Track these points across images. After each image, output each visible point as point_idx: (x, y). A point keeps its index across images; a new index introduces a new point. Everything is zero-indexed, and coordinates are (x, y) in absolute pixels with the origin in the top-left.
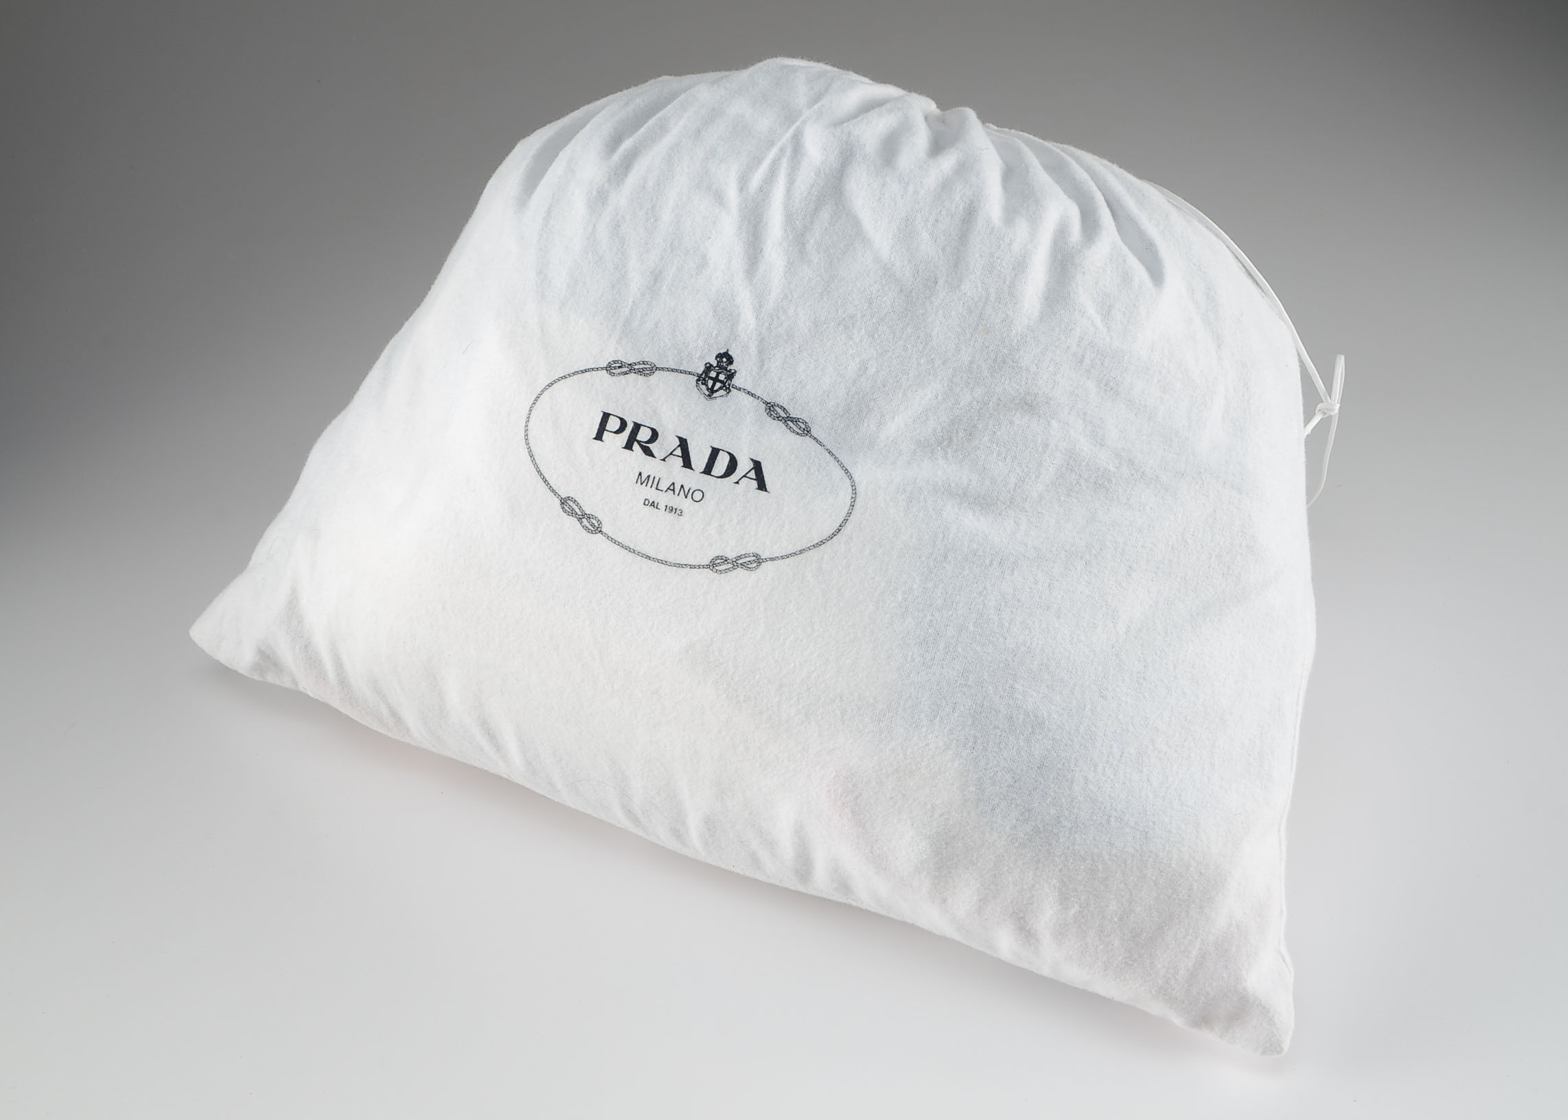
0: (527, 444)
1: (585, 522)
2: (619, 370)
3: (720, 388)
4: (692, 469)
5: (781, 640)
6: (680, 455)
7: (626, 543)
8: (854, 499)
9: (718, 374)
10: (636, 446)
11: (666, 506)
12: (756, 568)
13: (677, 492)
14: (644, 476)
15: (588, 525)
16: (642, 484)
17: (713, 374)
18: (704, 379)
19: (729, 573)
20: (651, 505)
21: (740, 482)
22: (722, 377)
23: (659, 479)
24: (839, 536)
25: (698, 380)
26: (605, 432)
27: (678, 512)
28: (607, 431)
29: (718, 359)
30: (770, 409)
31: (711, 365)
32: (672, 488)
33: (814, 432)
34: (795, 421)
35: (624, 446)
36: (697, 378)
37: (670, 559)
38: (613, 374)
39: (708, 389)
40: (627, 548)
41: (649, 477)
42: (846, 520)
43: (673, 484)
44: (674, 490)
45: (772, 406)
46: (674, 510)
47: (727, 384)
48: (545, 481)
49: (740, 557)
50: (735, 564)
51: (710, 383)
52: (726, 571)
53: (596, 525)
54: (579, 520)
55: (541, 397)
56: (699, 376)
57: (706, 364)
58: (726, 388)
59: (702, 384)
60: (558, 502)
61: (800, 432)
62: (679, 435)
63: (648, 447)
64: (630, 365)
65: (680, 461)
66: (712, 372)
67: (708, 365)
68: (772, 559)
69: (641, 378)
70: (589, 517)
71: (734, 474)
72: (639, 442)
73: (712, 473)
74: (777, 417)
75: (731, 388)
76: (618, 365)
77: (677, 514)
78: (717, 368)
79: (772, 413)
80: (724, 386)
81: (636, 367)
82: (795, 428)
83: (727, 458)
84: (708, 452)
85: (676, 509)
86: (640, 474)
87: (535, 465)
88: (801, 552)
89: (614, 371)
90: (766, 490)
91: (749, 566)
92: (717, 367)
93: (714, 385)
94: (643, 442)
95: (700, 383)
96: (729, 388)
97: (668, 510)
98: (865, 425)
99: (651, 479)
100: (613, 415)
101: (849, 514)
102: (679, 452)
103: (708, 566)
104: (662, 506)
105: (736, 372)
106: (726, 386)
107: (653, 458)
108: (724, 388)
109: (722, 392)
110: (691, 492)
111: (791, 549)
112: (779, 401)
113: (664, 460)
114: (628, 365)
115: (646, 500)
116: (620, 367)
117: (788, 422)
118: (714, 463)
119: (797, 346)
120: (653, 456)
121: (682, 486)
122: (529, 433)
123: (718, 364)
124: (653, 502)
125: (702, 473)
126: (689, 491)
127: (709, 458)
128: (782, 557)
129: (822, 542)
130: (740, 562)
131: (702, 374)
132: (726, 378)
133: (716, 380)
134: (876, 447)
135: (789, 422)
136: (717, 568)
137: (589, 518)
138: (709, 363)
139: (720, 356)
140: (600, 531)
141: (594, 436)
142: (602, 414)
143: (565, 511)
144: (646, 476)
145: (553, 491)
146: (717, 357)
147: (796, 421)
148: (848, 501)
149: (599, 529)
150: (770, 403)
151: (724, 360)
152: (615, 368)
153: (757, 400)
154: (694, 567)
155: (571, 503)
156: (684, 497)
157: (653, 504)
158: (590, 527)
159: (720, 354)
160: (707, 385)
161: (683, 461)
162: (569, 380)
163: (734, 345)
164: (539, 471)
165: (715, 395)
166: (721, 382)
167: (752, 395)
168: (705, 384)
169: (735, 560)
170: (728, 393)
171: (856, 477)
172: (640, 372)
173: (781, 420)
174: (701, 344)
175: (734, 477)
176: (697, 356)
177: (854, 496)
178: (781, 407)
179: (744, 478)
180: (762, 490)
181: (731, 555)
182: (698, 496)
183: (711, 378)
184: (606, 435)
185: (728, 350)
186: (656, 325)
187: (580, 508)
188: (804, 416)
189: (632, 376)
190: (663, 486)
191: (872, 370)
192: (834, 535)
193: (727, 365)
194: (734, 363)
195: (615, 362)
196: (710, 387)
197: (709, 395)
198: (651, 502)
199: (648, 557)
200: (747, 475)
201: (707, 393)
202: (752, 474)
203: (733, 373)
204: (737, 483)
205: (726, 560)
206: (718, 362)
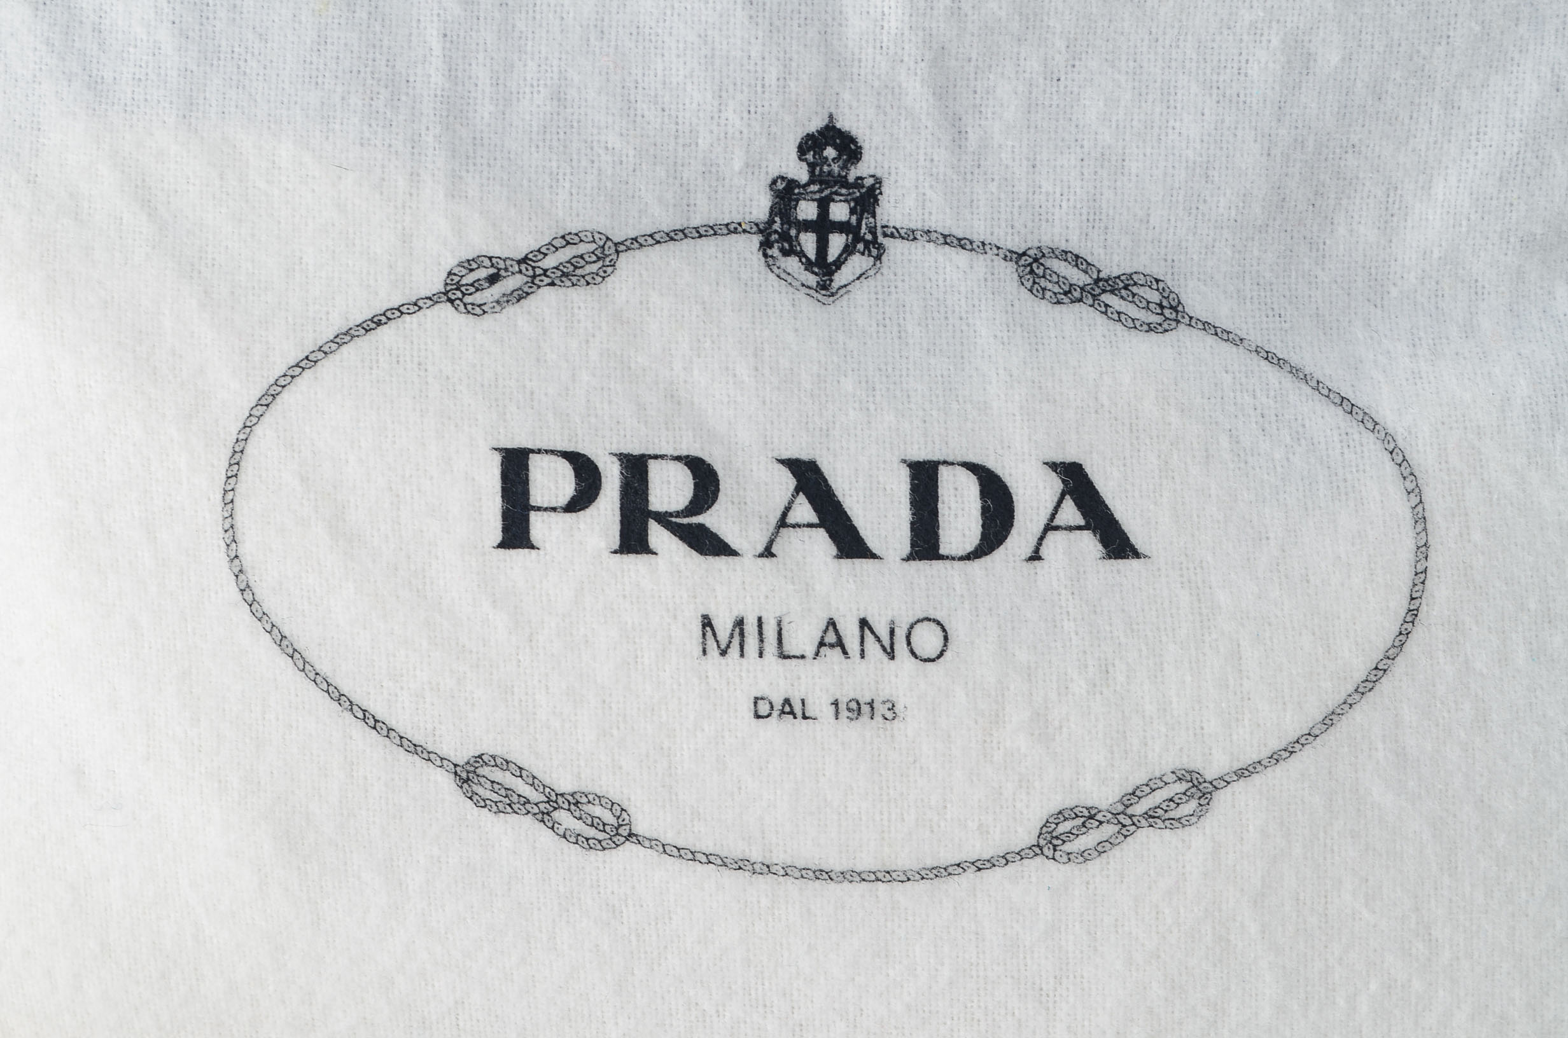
0: (262, 616)
1: (564, 818)
2: (497, 290)
3: (848, 250)
4: (874, 556)
5: (1341, 1002)
6: (813, 518)
7: (735, 848)
8: (1415, 492)
9: (824, 205)
10: (658, 535)
11: (836, 704)
12: (1197, 816)
13: (852, 644)
14: (724, 627)
15: (578, 826)
16: (724, 653)
17: (807, 210)
18: (784, 236)
19: (1116, 851)
20: (783, 712)
21: (1043, 552)
22: (839, 211)
23: (779, 623)
24: (1419, 634)
25: (766, 245)
26: (534, 517)
27: (880, 709)
28: (539, 509)
29: (810, 156)
30: (1032, 272)
31: (792, 184)
32: (831, 638)
33: (1194, 304)
34: (1123, 285)
35: (616, 546)
36: (760, 237)
37: (904, 860)
38: (480, 310)
39: (809, 265)
40: (740, 865)
41: (740, 623)
42: (1421, 576)
43: (832, 623)
44: (840, 644)
45: (1036, 260)
46: (866, 709)
47: (864, 230)
48: (376, 724)
49: (1134, 794)
50: (1128, 822)
51: (808, 242)
52: (1100, 849)
53: (608, 817)
54: (544, 817)
55: (250, 449)
56: (764, 230)
57: (774, 182)
58: (867, 244)
59: (786, 253)
60: (444, 781)
61: (1155, 319)
62: (786, 455)
63: (701, 527)
64: (524, 260)
65: (820, 543)
66: (803, 204)
67: (780, 185)
68: (1243, 773)
69: (578, 296)
70: (574, 802)
71: (1014, 531)
72: (663, 519)
73: (942, 551)
74: (1066, 293)
75: (881, 239)
76: (482, 273)
77: (878, 718)
78: (814, 188)
79: (1043, 282)
80: (858, 238)
81: (549, 262)
82: (1132, 311)
83: (970, 487)
84: (901, 485)
85: (871, 704)
86: (707, 623)
87: (316, 678)
88: (1329, 720)
89: (478, 298)
90: (1137, 555)
91: (1171, 814)
92: (811, 182)
93: (822, 246)
94: (678, 514)
95: (775, 252)
96: (875, 240)
97: (844, 713)
98: (1342, 231)
99: (751, 628)
100: (539, 451)
101: (1423, 550)
102: (804, 511)
103: (1037, 849)
104: (820, 706)
105: (878, 181)
106: (863, 239)
107: (730, 559)
108: (860, 246)
109: (857, 263)
110: (900, 634)
111: (1293, 727)
112: (1052, 235)
113: (768, 552)
114: (519, 262)
115: (756, 700)
116: (493, 279)
117: (1104, 297)
118: (934, 513)
119: (1060, 44)
120: (734, 553)
121: (864, 623)
122: (253, 577)
123: (812, 173)
124: (787, 701)
125: (908, 558)
126: (892, 632)
127: (913, 503)
128: (1275, 758)
129: (1379, 671)
130: (1139, 809)
131: (771, 222)
132: (852, 211)
133: (823, 227)
134: (1394, 292)
135: (1107, 298)
136: (1067, 847)
137: (577, 803)
138: (783, 178)
139: (810, 145)
140: (631, 835)
141: (498, 536)
142: (497, 458)
143: (483, 803)
144: (730, 626)
145: (415, 749)
146: (802, 150)
147: (1126, 287)
148: (1402, 508)
149: (624, 831)
150: (1024, 254)
151: (830, 152)
152: (477, 287)
153: (982, 257)
154: (980, 866)
155: (497, 775)
156: (885, 658)
157: (787, 709)
158: (592, 832)
159: (809, 137)
160: (801, 254)
161: (833, 536)
162: (328, 368)
163: (847, 96)
164: (339, 697)
165: (841, 277)
166: (842, 227)
167: (962, 243)
168: (792, 250)
169: (1120, 808)
170: (878, 258)
171: (1387, 414)
172: (567, 275)
173: (1080, 300)
174: (738, 122)
175: (1020, 539)
176: (738, 165)
177: (1410, 486)
178: (1065, 255)
179: (1052, 536)
180: (1125, 557)
181: (1104, 796)
182: (927, 640)
183: (806, 226)
184: (538, 525)
185: (831, 116)
186: (559, 97)
187: (533, 781)
188: (1144, 262)
189: (546, 299)
190: (802, 638)
191: (1330, 58)
192: (1404, 635)
193: (845, 167)
194: (865, 157)
195: (469, 265)
196: (812, 257)
197: (824, 286)
198: (778, 706)
199: (822, 874)
200: (1056, 522)
201: (812, 280)
202: (1070, 513)
203: (872, 189)
204: (1036, 556)
205: (1091, 817)
206: (812, 166)
